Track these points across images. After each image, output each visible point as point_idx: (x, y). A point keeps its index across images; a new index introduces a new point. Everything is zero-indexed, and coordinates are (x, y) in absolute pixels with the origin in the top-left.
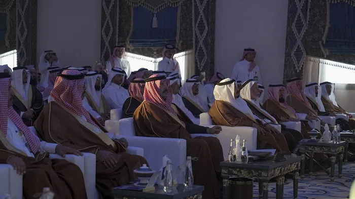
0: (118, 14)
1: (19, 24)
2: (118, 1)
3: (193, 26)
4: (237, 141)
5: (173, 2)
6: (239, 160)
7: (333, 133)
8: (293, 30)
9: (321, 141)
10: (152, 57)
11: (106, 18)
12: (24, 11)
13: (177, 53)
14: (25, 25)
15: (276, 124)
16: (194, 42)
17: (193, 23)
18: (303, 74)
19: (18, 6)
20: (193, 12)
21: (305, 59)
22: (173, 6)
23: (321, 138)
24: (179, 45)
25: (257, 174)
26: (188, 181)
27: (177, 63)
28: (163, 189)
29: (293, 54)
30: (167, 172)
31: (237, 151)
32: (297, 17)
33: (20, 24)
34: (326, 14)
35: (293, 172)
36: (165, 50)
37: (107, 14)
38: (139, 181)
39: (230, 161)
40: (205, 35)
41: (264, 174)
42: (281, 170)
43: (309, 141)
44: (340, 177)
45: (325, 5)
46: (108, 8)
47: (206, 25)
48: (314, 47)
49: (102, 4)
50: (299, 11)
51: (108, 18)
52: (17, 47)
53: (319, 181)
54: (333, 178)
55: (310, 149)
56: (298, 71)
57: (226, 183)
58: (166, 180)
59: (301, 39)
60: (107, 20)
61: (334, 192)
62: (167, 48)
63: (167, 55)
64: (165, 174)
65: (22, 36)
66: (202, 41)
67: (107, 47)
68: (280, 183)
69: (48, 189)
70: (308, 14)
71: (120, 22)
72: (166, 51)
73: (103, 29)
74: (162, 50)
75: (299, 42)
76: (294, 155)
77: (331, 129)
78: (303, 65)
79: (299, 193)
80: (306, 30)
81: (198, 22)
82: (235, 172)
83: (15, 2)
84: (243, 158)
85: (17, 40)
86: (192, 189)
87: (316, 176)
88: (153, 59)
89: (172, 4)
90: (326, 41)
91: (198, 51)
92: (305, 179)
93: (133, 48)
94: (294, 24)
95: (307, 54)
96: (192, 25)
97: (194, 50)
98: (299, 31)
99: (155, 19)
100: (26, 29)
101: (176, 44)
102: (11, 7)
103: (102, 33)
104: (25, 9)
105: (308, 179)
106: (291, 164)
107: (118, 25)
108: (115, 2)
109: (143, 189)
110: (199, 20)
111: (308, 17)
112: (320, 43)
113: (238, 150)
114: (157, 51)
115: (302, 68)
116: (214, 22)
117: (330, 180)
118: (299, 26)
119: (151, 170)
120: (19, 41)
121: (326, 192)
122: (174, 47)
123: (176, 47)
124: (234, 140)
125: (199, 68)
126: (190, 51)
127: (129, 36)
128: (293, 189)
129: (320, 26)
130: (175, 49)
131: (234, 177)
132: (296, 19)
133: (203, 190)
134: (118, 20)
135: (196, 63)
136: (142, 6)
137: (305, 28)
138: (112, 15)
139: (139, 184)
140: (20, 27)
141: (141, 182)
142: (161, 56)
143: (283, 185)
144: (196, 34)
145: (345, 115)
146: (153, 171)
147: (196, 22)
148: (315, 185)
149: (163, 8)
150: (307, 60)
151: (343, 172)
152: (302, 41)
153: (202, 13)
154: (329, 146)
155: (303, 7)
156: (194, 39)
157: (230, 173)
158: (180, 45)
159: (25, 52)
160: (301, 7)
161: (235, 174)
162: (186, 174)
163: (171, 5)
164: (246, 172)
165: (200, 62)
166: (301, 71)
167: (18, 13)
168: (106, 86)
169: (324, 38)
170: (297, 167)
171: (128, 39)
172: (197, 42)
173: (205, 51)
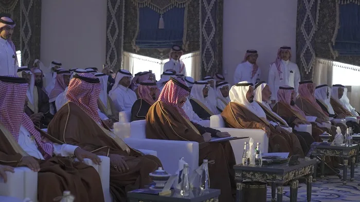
0: (123, 15)
1: (23, 25)
2: (124, 1)
3: (200, 27)
4: (251, 144)
5: (180, 3)
6: (252, 164)
7: (345, 135)
8: (302, 31)
9: (333, 144)
10: (159, 58)
11: (112, 18)
12: (28, 11)
13: (184, 54)
14: (29, 26)
15: (287, 127)
16: (201, 43)
17: (200, 24)
18: (313, 76)
19: (22, 6)
20: (200, 13)
21: (314, 61)
22: (180, 7)
23: (333, 141)
24: (185, 46)
25: (271, 177)
26: (204, 185)
27: (184, 65)
28: (179, 192)
29: (302, 55)
30: (184, 175)
31: (250, 154)
32: (306, 18)
33: (25, 25)
34: (335, 15)
35: (306, 175)
36: (171, 51)
37: (113, 15)
38: (155, 184)
39: (244, 165)
40: (213, 36)
41: (279, 178)
42: (295, 174)
43: (321, 144)
44: (351, 181)
45: (335, 6)
46: (114, 8)
47: (213, 26)
48: (324, 49)
49: (108, 4)
50: (308, 12)
51: (114, 18)
52: (21, 48)
53: (332, 184)
54: (345, 182)
55: (321, 152)
56: (307, 73)
57: (240, 186)
58: (183, 184)
59: (310, 40)
60: (112, 21)
61: (347, 196)
62: (174, 50)
63: (173, 57)
64: (181, 177)
65: (26, 37)
66: (209, 42)
67: (113, 48)
68: (294, 187)
69: (68, 193)
70: (318, 15)
71: (126, 22)
72: (172, 53)
73: (109, 30)
74: (168, 52)
75: (308, 43)
76: (308, 159)
77: (344, 132)
78: (312, 67)
79: (312, 197)
80: (316, 31)
81: (205, 23)
82: (248, 175)
83: (19, 2)
84: (257, 161)
85: (21, 40)
86: (208, 192)
87: (327, 180)
88: (159, 61)
89: (179, 5)
90: (336, 43)
91: (205, 52)
92: (318, 182)
93: (138, 49)
94: (303, 25)
95: (317, 55)
96: (199, 25)
97: (201, 51)
98: (308, 32)
99: (161, 19)
100: (30, 30)
101: (183, 46)
102: (14, 7)
103: (107, 34)
104: (29, 9)
105: (320, 183)
106: (305, 167)
107: (123, 26)
108: (121, 2)
109: (160, 192)
110: (206, 21)
111: (317, 18)
112: (329, 44)
113: (252, 153)
114: (164, 52)
115: (311, 70)
116: (221, 22)
117: (342, 184)
118: (308, 28)
119: (167, 174)
120: (23, 42)
121: (339, 196)
122: (181, 49)
123: (183, 48)
124: (248, 143)
125: (206, 70)
126: (197, 53)
127: (135, 37)
128: (306, 193)
129: (329, 27)
130: (182, 51)
131: (247, 180)
132: (305, 20)
133: (220, 194)
134: (123, 20)
135: (203, 64)
136: (148, 6)
137: (314, 29)
138: (118, 16)
139: (154, 188)
140: (24, 27)
141: (158, 185)
142: (167, 57)
143: (296, 189)
144: (203, 35)
145: (356, 118)
146: (169, 175)
147: (203, 23)
148: (327, 189)
149: (169, 9)
150: (316, 62)
151: (355, 176)
152: (310, 42)
153: (209, 14)
154: (341, 149)
155: (312, 8)
156: (201, 40)
157: (244, 176)
158: (187, 46)
159: (29, 52)
160: (310, 9)
161: (249, 178)
162: (203, 177)
163: (177, 6)
164: (260, 175)
165: (207, 63)
166: (310, 73)
167: (23, 12)
168: (113, 88)
169: (333, 40)
170: (311, 170)
171: (134, 40)
172: (204, 43)
173: (212, 52)
